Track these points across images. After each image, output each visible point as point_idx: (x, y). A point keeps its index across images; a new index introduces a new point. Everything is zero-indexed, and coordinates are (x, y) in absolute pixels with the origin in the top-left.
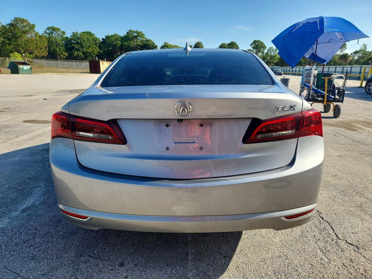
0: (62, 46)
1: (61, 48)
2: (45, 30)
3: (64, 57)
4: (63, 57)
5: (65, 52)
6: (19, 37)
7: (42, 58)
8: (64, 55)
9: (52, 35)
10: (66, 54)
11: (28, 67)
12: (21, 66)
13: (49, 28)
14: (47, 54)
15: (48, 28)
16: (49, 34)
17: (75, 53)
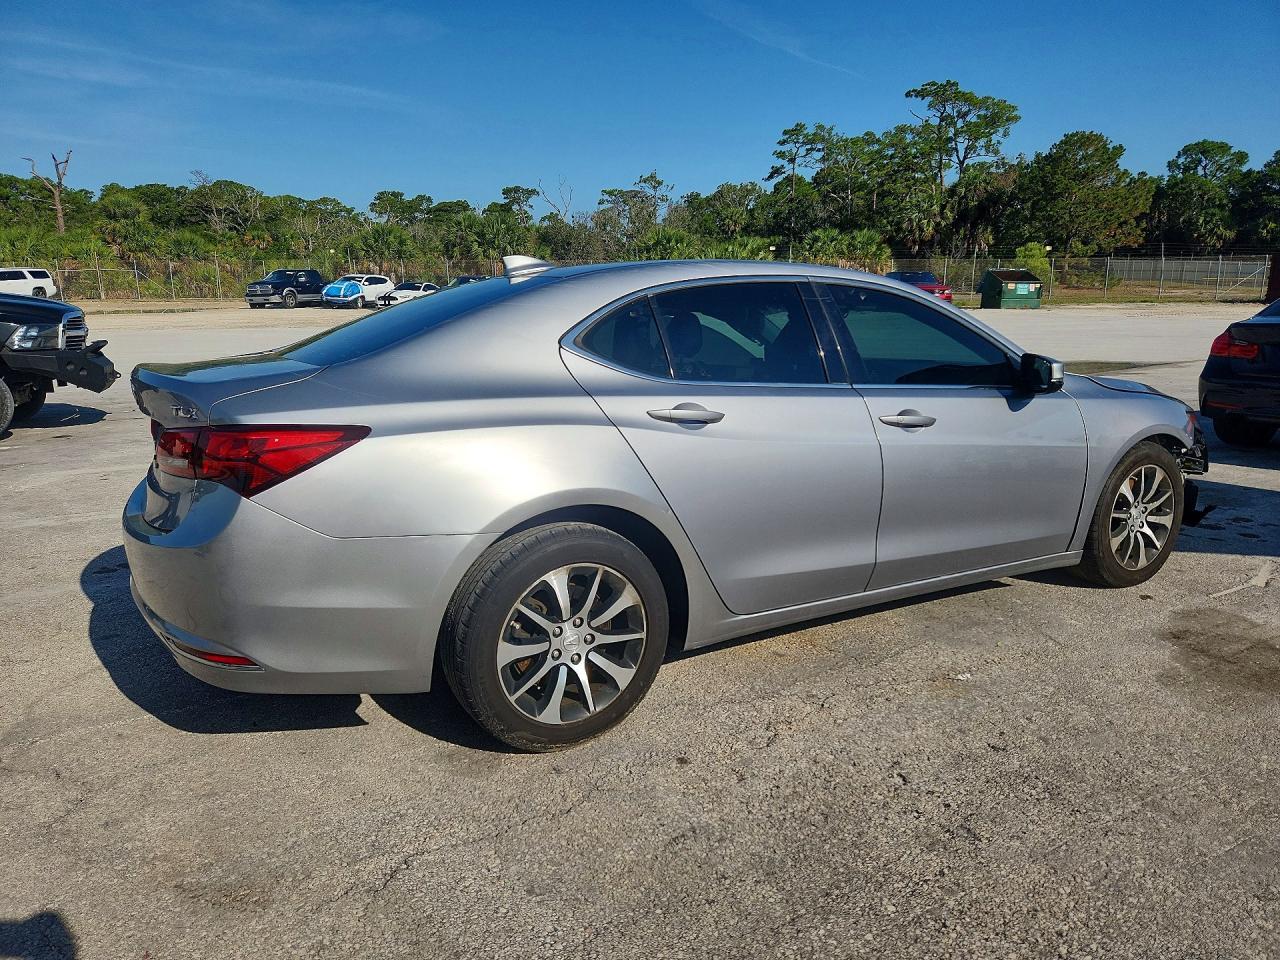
0: (1222, 207)
1: (1214, 215)
2: (1173, 157)
3: (1218, 246)
4: (1214, 246)
5: (1228, 227)
6: (1060, 194)
7: (1123, 252)
8: (1219, 237)
9: (1195, 173)
10: (1230, 234)
11: (1032, 287)
12: (1011, 286)
13: (1189, 150)
14: (1141, 240)
15: (1186, 151)
16: (1186, 169)
17: (1266, 226)
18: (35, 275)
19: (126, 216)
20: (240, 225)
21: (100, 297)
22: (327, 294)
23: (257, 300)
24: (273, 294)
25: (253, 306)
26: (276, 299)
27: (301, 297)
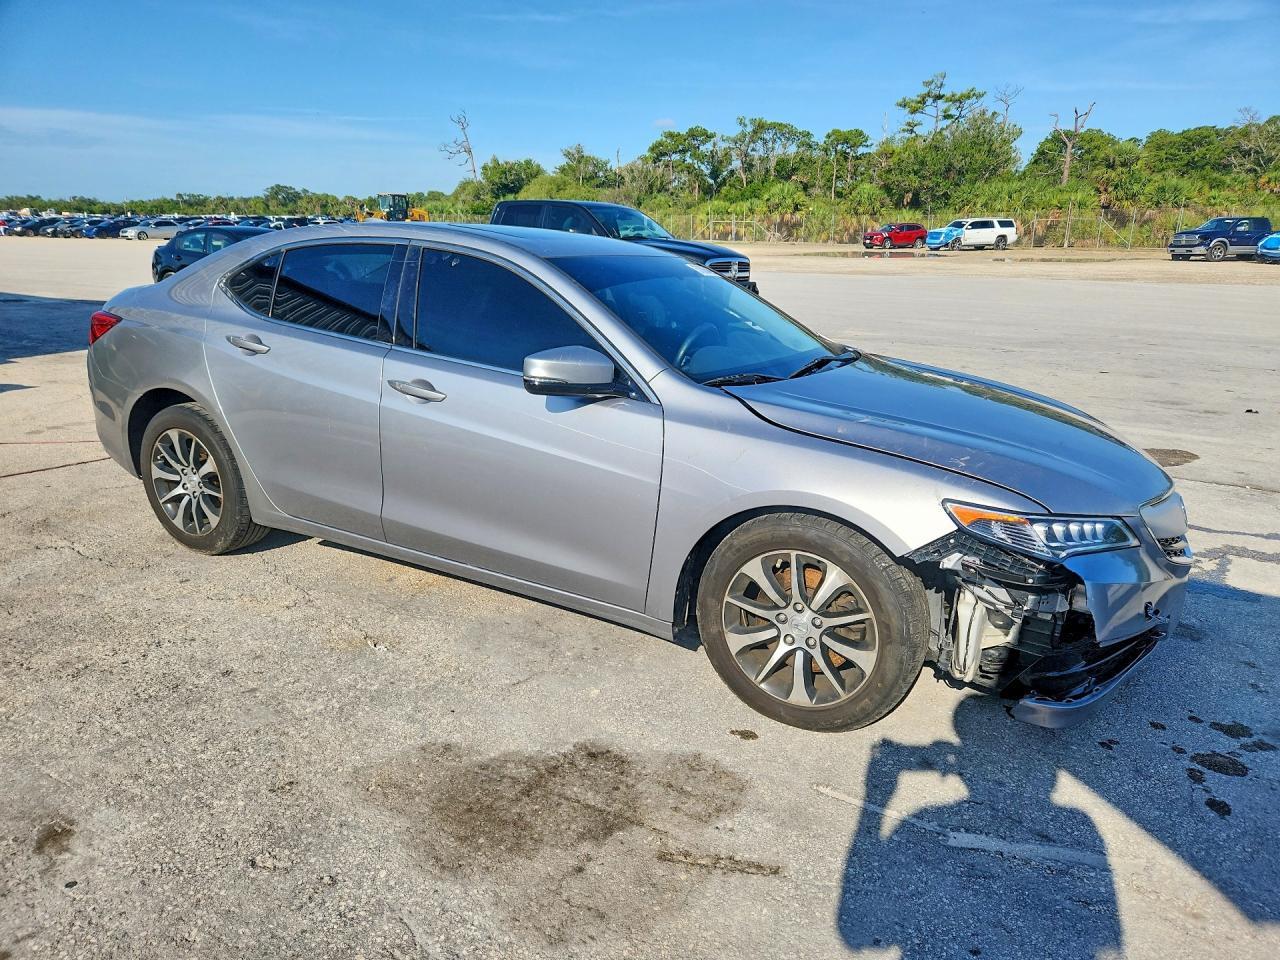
18: (1003, 224)
19: (1123, 164)
20: (1261, 166)
21: (1062, 246)
22: (1264, 247)
23: (1179, 251)
24: (1198, 245)
25: (1176, 257)
26: (1201, 250)
27: (1233, 250)
